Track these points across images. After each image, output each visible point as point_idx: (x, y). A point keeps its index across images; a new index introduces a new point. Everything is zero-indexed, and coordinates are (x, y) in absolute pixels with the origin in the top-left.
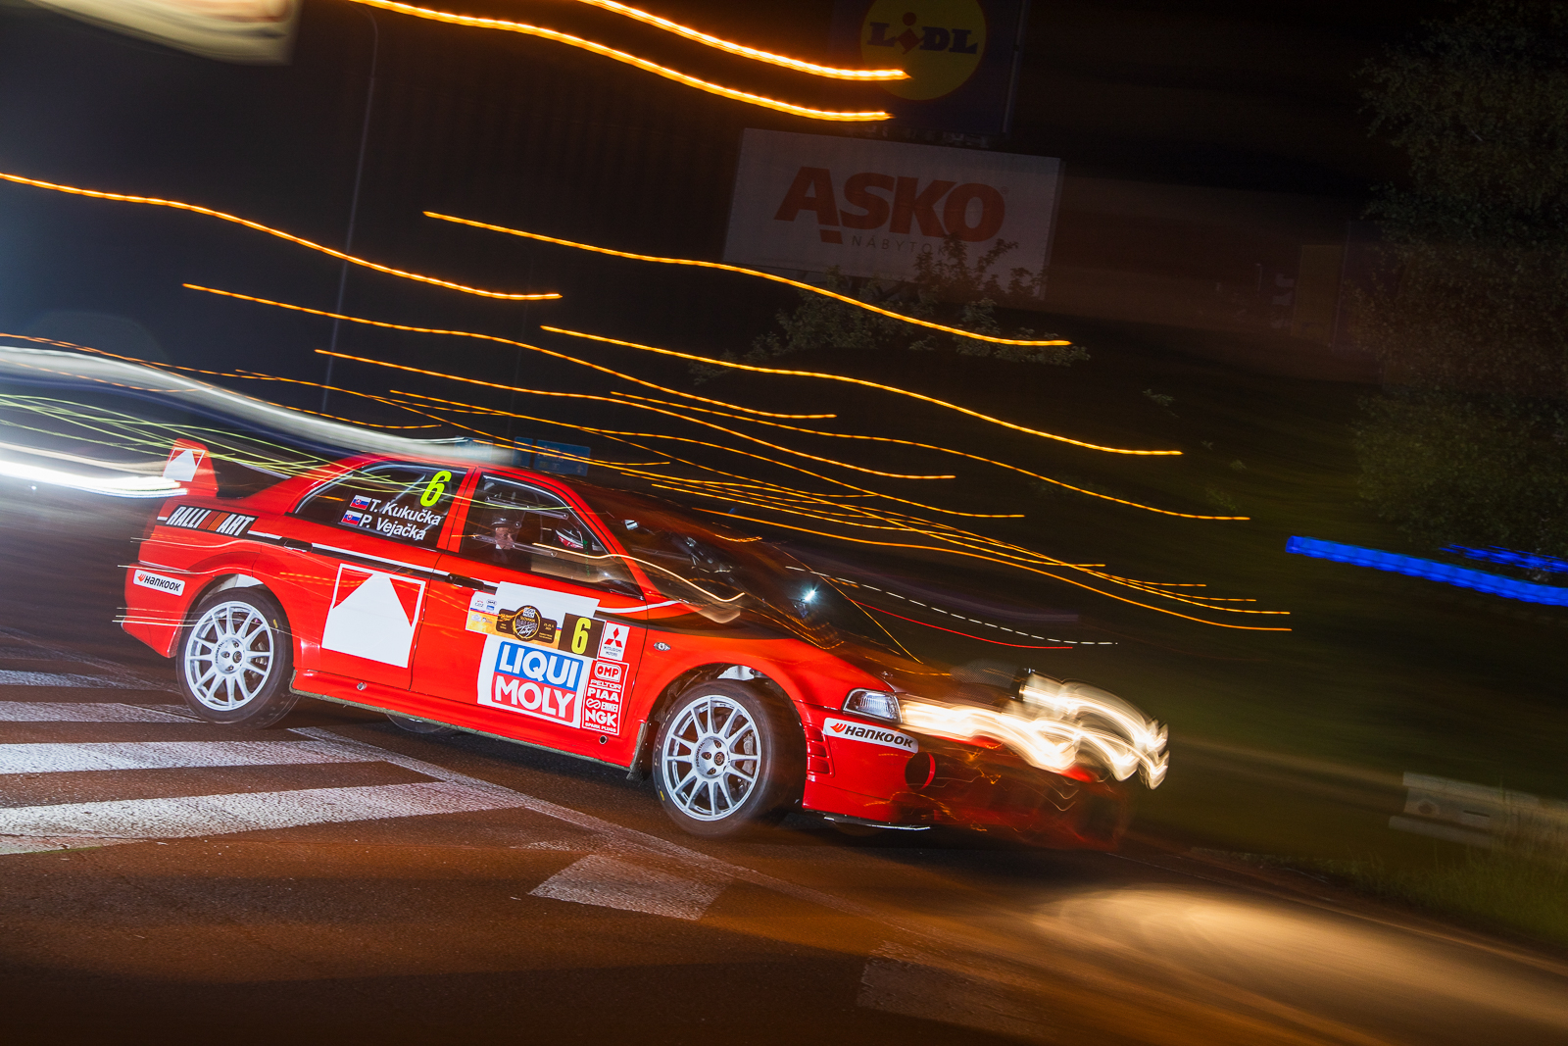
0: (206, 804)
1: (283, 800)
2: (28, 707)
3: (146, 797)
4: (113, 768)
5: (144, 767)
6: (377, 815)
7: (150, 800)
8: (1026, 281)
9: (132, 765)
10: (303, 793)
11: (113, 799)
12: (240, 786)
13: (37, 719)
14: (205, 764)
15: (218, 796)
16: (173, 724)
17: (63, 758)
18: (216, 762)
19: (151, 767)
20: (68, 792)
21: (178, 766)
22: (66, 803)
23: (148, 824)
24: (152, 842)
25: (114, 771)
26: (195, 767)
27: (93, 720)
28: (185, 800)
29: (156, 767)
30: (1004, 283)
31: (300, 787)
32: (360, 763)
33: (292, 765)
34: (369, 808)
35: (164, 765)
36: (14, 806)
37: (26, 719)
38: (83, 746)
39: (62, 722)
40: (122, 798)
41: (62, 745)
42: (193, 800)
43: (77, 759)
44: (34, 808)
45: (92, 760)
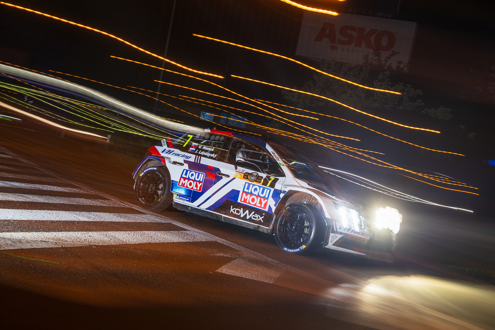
0: (110, 235)
1: (135, 234)
2: (53, 198)
3: (90, 231)
4: (80, 220)
5: (90, 221)
6: (166, 241)
7: (91, 232)
10: (142, 232)
11: (79, 231)
12: (121, 229)
13: (56, 202)
14: (110, 221)
15: (113, 232)
16: (101, 206)
17: (64, 216)
18: (114, 220)
19: (92, 221)
20: (65, 228)
21: (101, 221)
22: (64, 231)
23: (90, 240)
24: (90, 246)
25: (80, 221)
26: (107, 222)
27: (74, 204)
28: (103, 233)
29: (94, 221)
30: (394, 66)
31: (141, 230)
32: (162, 223)
33: (139, 222)
34: (164, 238)
35: (97, 220)
36: (47, 231)
37: (53, 202)
38: (70, 212)
39: (64, 204)
40: (82, 231)
41: (64, 212)
42: (105, 233)
43: (68, 216)
44: (53, 233)
45: (73, 217)
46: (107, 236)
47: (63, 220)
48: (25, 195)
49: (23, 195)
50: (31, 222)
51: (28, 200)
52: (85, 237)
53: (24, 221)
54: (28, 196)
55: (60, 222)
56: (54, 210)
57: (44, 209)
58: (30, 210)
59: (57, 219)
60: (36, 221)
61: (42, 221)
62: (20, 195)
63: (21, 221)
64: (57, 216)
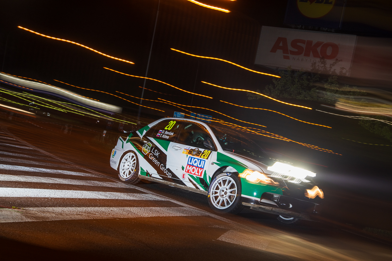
2: (74, 181)
5: (108, 199)
7: (112, 208)
8: (344, 71)
9: (105, 198)
11: (102, 207)
12: (134, 205)
13: (77, 184)
14: (123, 199)
15: (128, 207)
17: (87, 195)
18: (125, 198)
19: (109, 199)
20: (91, 204)
21: (116, 199)
22: (91, 207)
24: (114, 218)
25: (100, 199)
26: (120, 199)
27: (91, 185)
29: (111, 199)
30: (338, 72)
31: (149, 206)
34: (168, 213)
35: (112, 198)
38: (91, 192)
40: (104, 206)
41: (85, 191)
42: (122, 208)
43: (90, 195)
44: (83, 208)
45: (94, 196)
46: (125, 210)
47: (87, 198)
48: (53, 178)
49: (51, 178)
50: (64, 199)
51: (56, 182)
52: (108, 211)
53: (58, 198)
54: (55, 179)
55: (86, 199)
56: (78, 190)
57: (71, 189)
58: (60, 190)
59: (83, 197)
60: (67, 199)
61: (72, 198)
62: (49, 178)
63: (57, 198)
64: (82, 195)
